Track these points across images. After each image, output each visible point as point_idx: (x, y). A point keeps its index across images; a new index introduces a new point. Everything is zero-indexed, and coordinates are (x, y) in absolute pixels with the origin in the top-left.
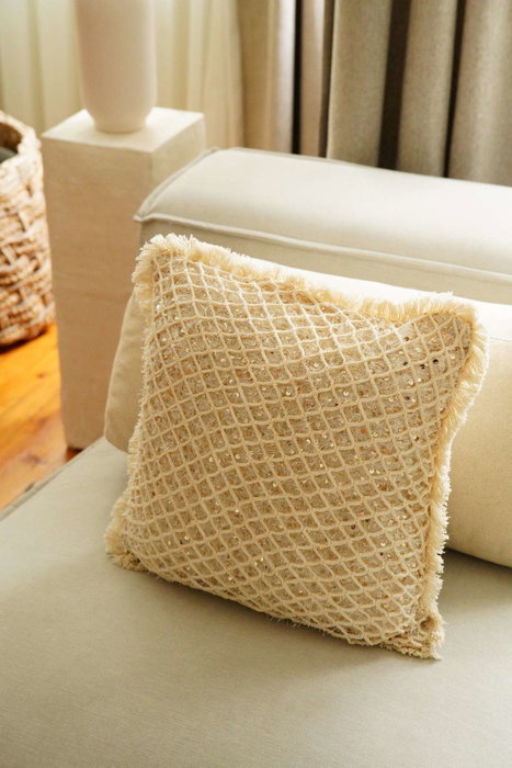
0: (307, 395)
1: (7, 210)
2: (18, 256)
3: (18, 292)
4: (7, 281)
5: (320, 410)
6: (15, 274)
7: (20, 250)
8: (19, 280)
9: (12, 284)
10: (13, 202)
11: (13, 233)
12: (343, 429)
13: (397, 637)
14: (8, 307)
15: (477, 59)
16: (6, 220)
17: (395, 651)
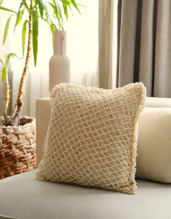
1: (26, 137)
2: (28, 152)
3: (27, 164)
4: (24, 160)
6: (26, 158)
7: (29, 151)
8: (28, 160)
9: (25, 161)
10: (28, 135)
11: (27, 145)
14: (23, 169)
16: (25, 140)
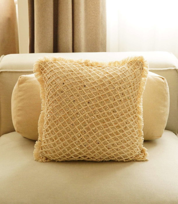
0: (105, 87)
5: (110, 90)
12: (117, 94)
13: (136, 156)
15: (79, 21)
17: (137, 161)
